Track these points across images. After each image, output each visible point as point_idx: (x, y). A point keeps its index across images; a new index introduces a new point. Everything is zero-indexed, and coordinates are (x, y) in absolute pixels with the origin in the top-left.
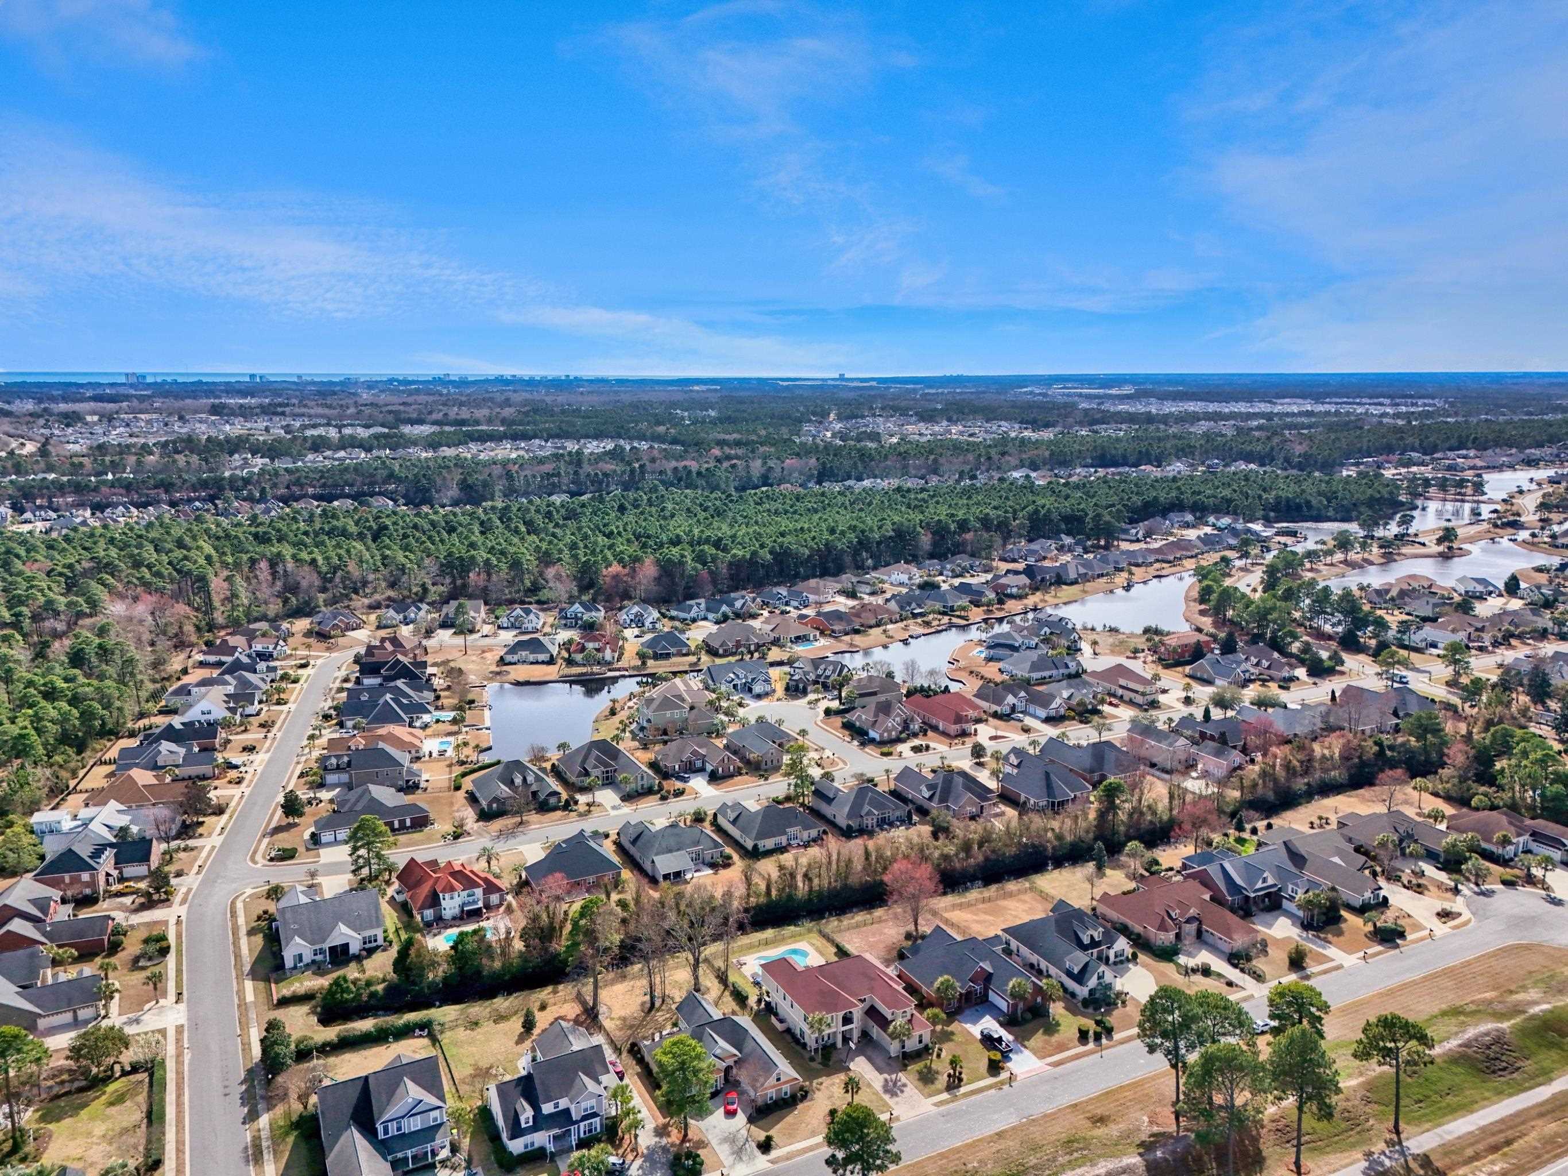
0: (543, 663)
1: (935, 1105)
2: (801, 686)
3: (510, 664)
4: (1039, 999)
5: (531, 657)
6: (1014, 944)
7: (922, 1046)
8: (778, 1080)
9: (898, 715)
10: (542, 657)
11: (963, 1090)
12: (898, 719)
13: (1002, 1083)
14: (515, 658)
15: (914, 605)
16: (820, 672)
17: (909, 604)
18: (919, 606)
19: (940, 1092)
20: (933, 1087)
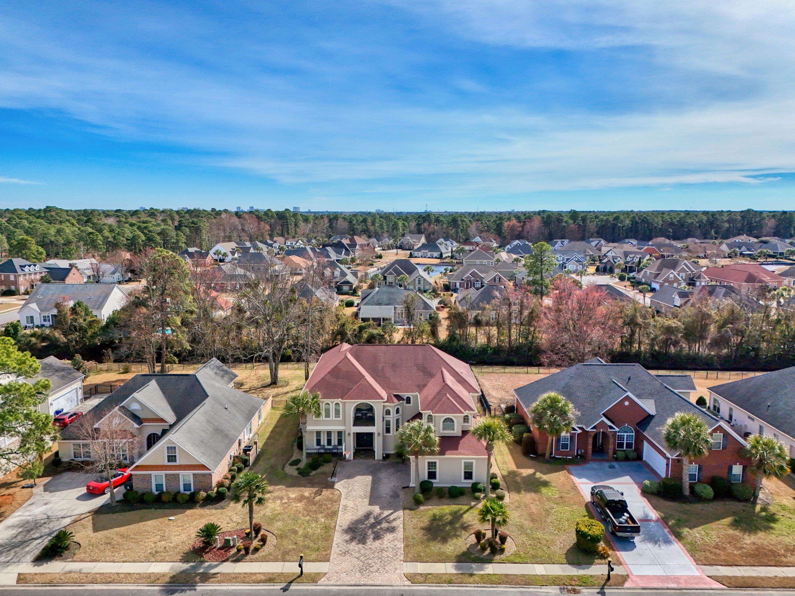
0: (436, 258)
1: (412, 578)
2: (608, 267)
3: (416, 257)
4: (737, 469)
5: (429, 254)
6: (725, 406)
7: (468, 484)
8: (172, 458)
9: (683, 270)
10: (436, 254)
11: (490, 569)
12: (683, 275)
13: (585, 582)
14: (420, 254)
15: (744, 248)
16: (628, 259)
17: (740, 248)
18: (749, 250)
19: (442, 559)
20: (436, 547)
